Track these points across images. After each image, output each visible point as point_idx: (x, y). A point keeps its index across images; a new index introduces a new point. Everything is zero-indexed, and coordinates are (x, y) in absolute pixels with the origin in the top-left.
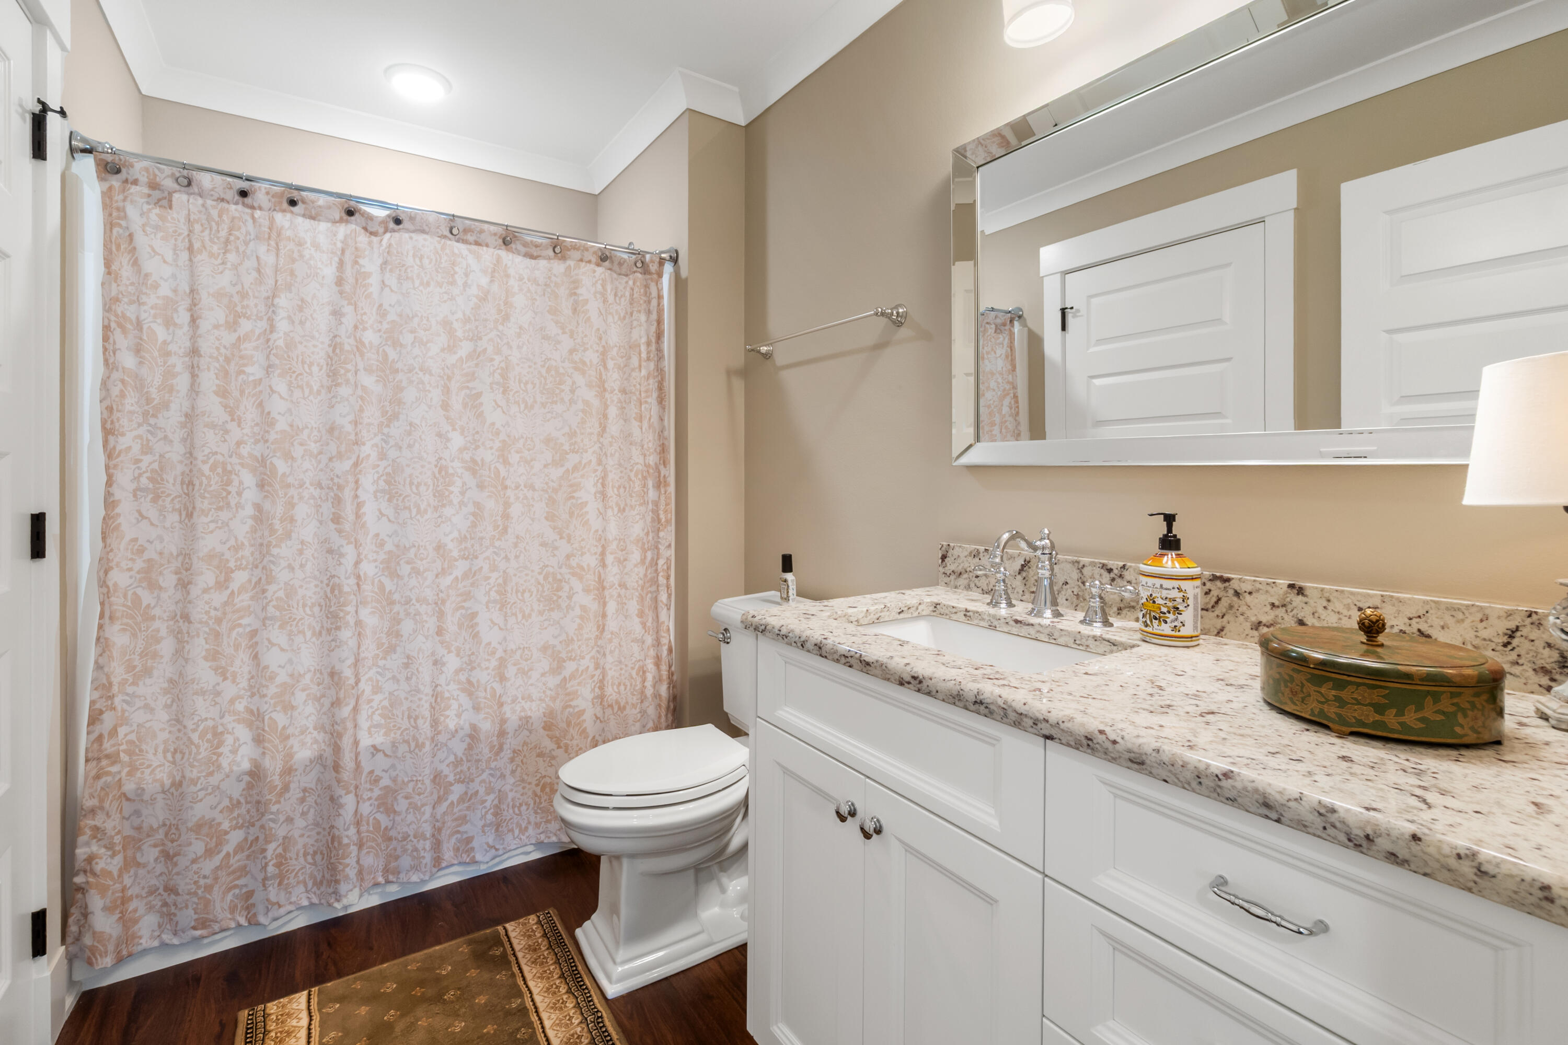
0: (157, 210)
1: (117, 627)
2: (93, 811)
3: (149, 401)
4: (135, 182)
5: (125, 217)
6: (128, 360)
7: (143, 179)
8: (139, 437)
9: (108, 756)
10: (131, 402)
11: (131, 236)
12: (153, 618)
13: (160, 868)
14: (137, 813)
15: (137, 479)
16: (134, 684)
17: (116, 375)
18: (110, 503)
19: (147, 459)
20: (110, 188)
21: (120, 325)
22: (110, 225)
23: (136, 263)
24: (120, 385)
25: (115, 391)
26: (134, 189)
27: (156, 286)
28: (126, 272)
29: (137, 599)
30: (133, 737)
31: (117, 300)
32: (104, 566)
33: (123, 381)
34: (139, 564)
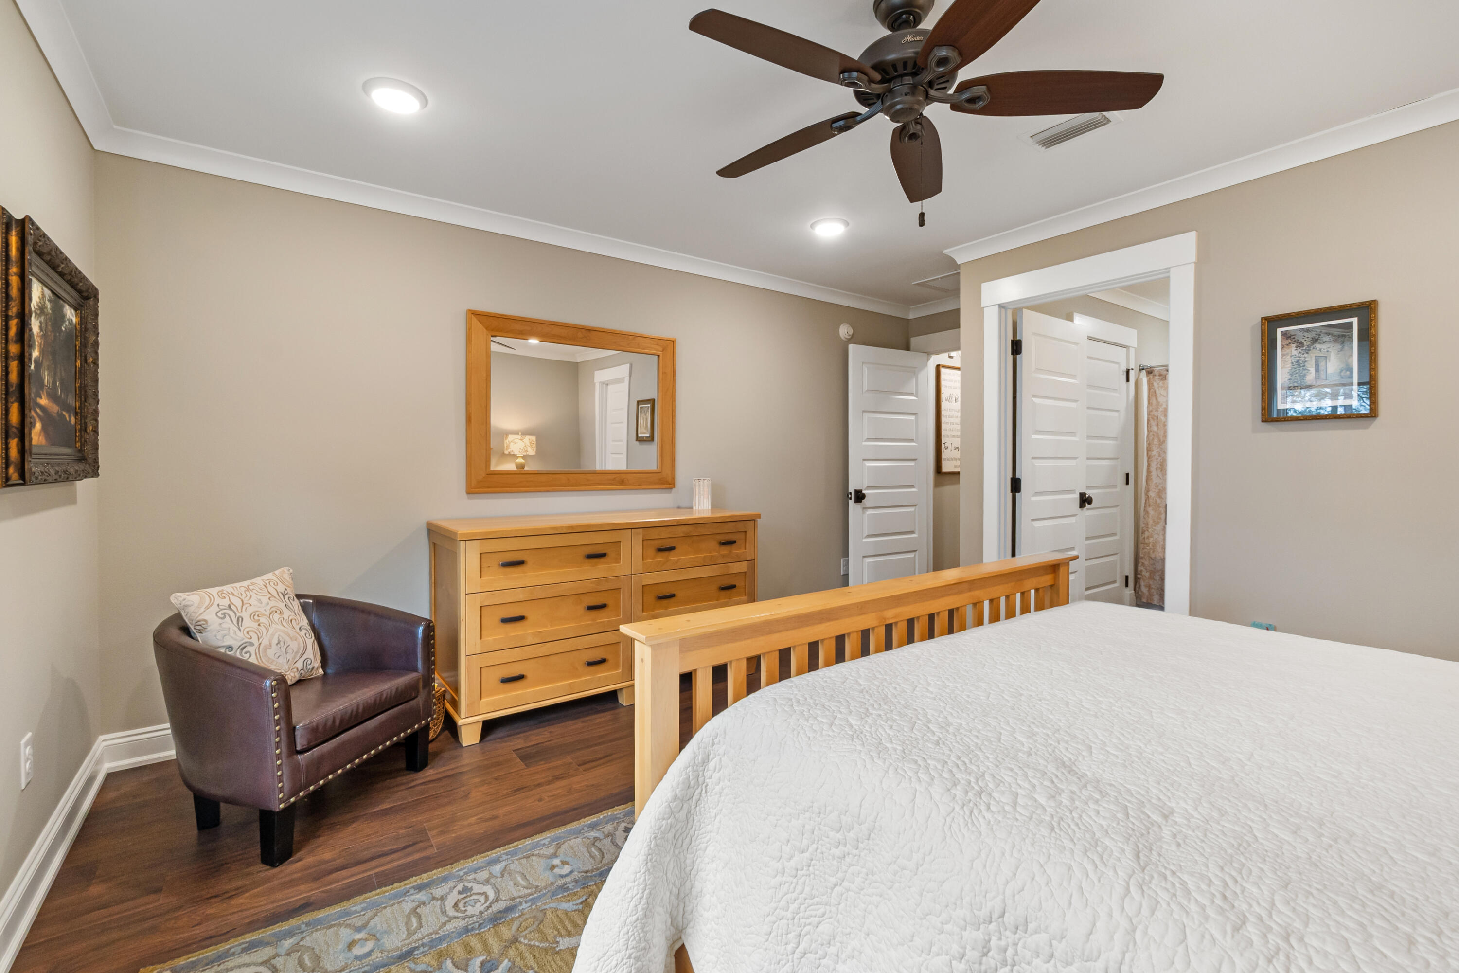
0: (1162, 382)
1: (1151, 508)
2: (1142, 558)
3: (1160, 440)
4: (1155, 375)
5: (1153, 386)
6: (1155, 428)
7: (1157, 374)
8: (1158, 452)
9: (1146, 544)
10: (1156, 441)
11: (1155, 391)
12: (1160, 507)
13: (1160, 583)
14: (1154, 564)
15: (1157, 465)
16: (1155, 526)
17: (1151, 434)
18: (1149, 472)
19: (1160, 458)
20: (1150, 379)
21: (1152, 418)
22: (1149, 390)
23: (1156, 399)
24: (1152, 437)
25: (1151, 438)
26: (1156, 377)
27: (1162, 405)
28: (1154, 402)
29: (1156, 501)
30: (1154, 541)
31: (1152, 411)
32: (1147, 491)
33: (1153, 435)
34: (1157, 491)
